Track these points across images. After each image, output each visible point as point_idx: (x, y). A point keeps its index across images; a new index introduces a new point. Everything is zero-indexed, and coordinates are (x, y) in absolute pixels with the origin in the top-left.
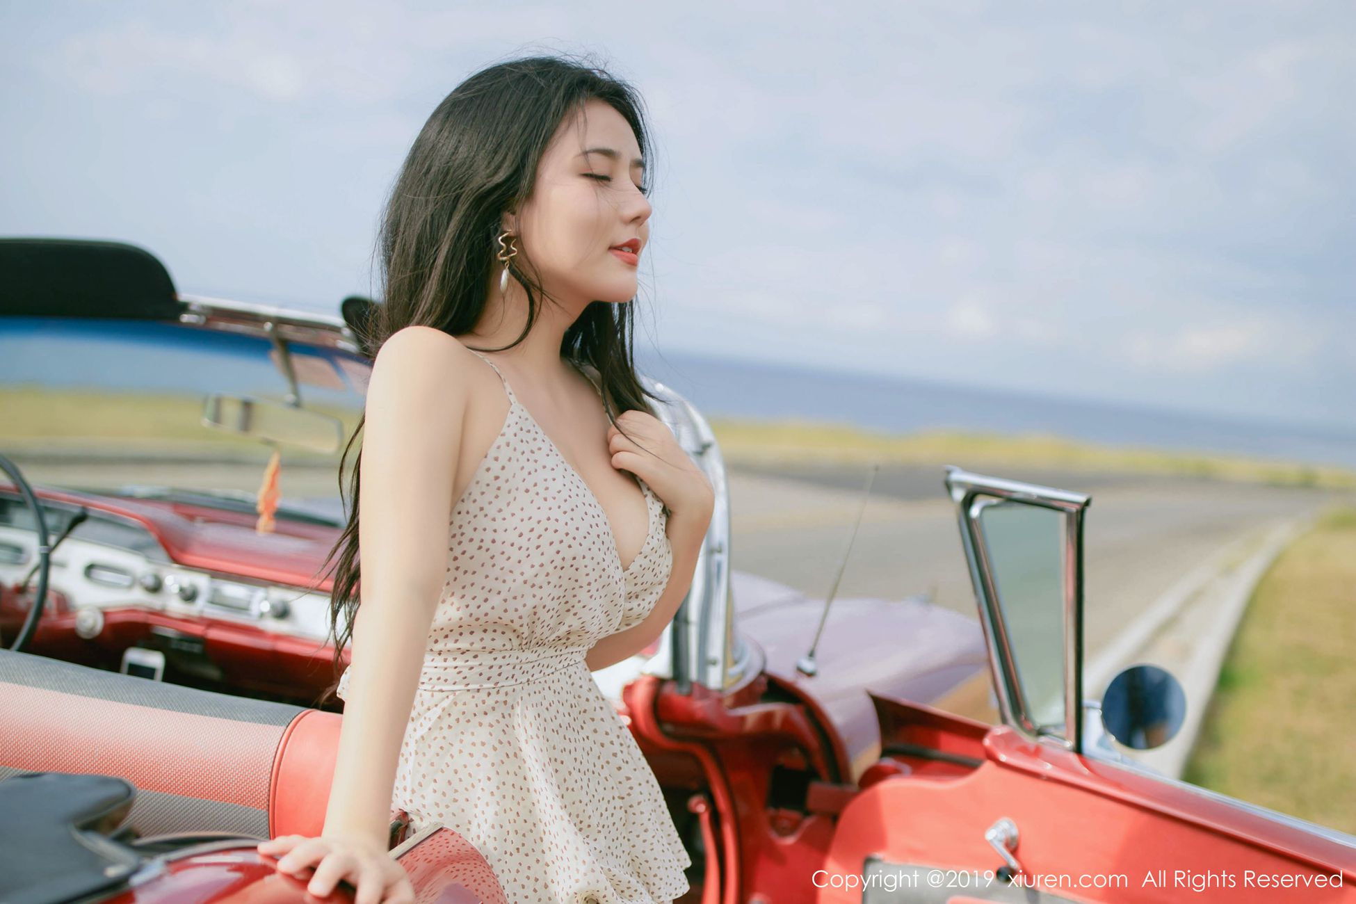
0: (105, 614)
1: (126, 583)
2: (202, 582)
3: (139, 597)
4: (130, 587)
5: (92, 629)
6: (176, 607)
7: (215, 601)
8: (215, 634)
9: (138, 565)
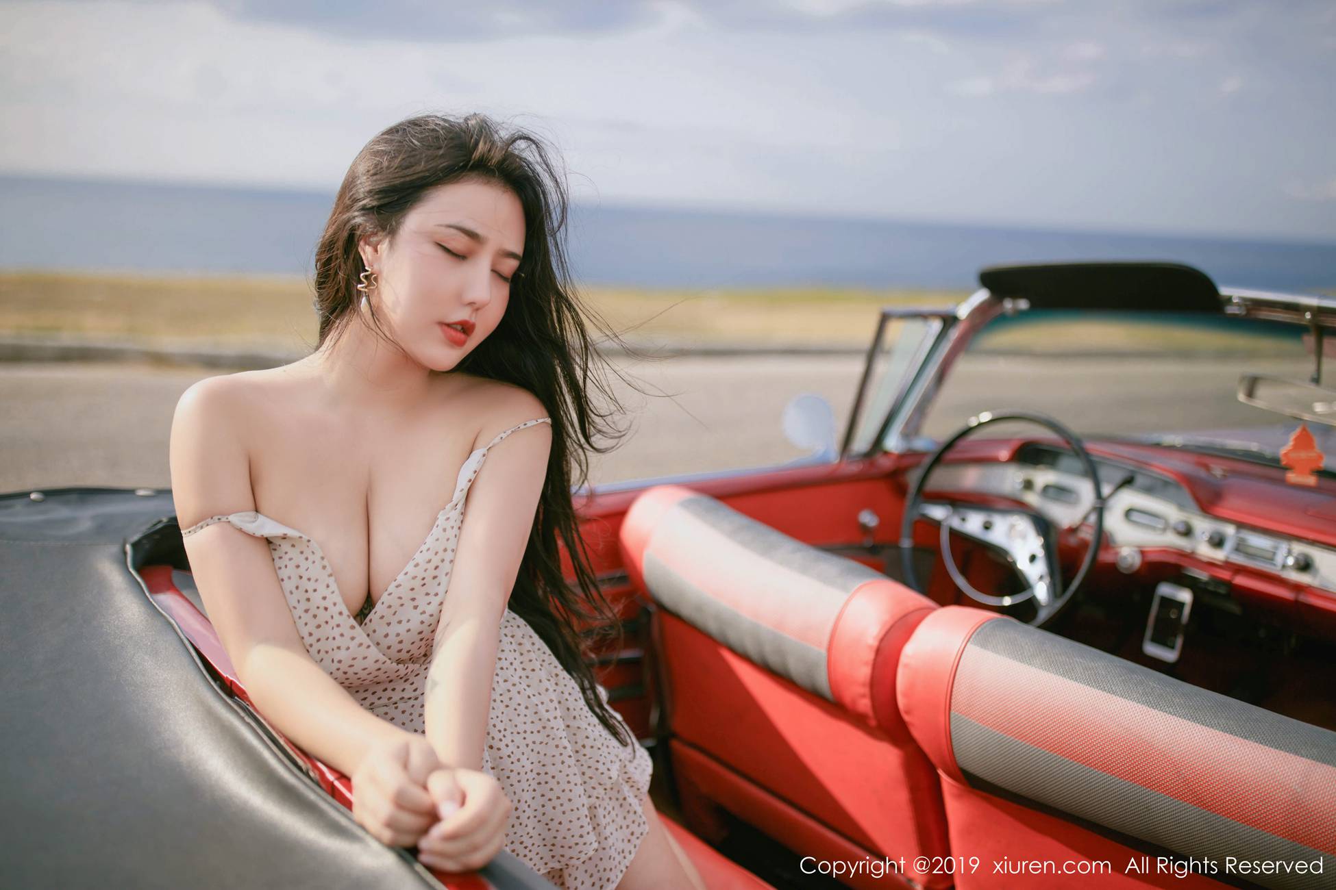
0: (1143, 553)
1: (1160, 526)
2: (1230, 530)
3: (1172, 540)
4: (1164, 530)
5: (1132, 565)
6: (1205, 551)
7: (1240, 548)
8: (1240, 580)
9: (1171, 512)
